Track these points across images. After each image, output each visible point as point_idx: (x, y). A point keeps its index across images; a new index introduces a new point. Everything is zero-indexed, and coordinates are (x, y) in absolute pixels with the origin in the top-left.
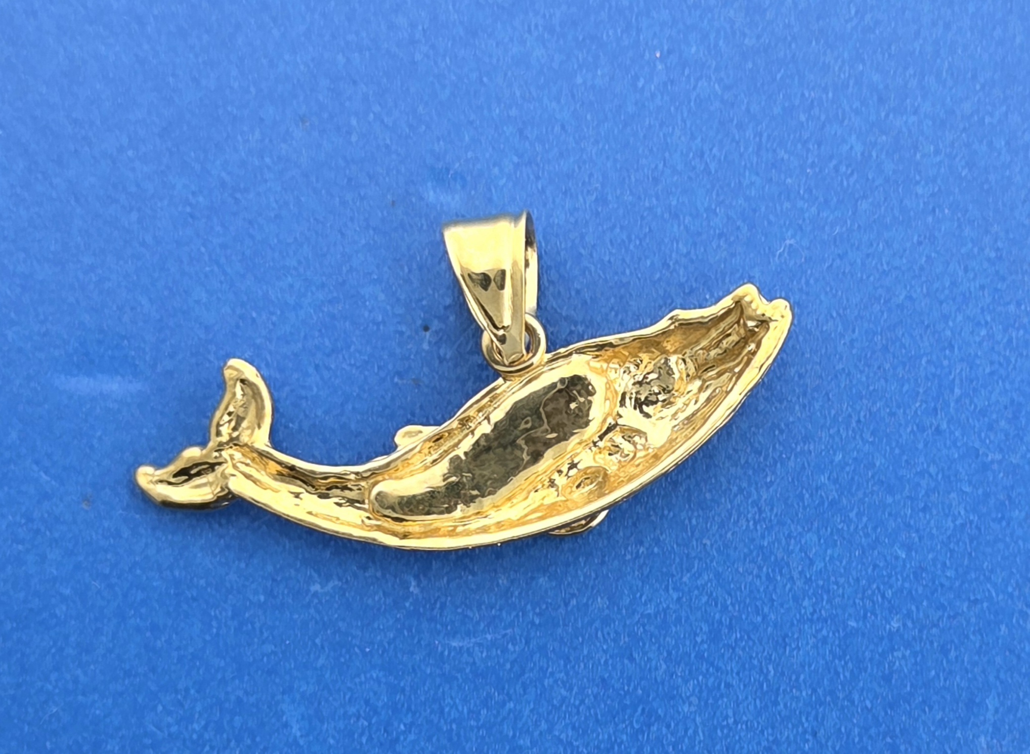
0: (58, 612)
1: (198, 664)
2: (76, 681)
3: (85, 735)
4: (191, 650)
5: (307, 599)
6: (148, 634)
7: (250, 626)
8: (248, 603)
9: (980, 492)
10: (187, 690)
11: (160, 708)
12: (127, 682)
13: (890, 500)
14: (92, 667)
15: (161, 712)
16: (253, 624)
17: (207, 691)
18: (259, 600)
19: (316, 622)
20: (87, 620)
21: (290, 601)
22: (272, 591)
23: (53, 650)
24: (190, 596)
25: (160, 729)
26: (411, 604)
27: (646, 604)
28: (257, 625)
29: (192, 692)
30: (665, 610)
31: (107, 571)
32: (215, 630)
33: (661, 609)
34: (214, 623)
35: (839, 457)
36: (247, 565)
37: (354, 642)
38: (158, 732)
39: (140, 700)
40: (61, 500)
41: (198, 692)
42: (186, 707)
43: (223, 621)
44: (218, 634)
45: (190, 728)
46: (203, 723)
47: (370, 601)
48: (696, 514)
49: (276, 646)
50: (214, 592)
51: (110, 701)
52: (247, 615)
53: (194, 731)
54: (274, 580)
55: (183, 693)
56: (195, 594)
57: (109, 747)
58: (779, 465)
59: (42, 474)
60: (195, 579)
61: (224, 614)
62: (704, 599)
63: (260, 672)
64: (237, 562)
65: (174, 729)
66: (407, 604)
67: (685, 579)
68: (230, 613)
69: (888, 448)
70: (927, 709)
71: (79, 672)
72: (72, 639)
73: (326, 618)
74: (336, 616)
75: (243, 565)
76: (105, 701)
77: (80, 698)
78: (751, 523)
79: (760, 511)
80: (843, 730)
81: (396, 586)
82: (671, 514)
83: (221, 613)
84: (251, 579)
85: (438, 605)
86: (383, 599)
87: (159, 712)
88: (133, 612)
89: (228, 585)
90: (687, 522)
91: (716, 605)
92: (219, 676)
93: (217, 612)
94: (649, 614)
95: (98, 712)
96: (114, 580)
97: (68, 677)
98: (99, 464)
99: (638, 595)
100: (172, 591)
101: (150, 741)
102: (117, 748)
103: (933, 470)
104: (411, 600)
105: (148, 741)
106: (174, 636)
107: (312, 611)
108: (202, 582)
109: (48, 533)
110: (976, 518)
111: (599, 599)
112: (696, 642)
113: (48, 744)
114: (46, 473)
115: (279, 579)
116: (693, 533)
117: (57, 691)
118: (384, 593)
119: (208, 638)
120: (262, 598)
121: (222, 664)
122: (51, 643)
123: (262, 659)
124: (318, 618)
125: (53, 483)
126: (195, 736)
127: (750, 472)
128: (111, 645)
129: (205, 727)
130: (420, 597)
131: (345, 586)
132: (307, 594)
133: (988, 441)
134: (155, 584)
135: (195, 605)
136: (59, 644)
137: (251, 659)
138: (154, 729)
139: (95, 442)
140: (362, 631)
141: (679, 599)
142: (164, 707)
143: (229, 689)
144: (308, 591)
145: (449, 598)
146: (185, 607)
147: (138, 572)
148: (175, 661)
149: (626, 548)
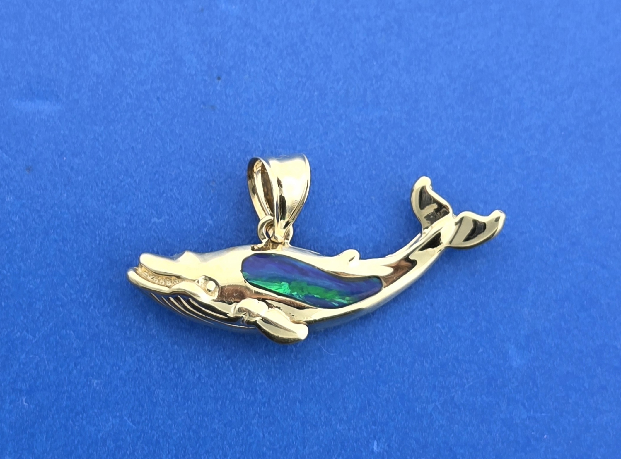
0: (10, 230)
1: (88, 260)
2: (20, 269)
3: (24, 299)
4: (84, 253)
5: (150, 226)
6: (61, 244)
7: (117, 240)
8: (117, 228)
9: (525, 172)
10: (82, 275)
11: (66, 285)
12: (48, 270)
13: (475, 176)
14: (29, 261)
15: (67, 287)
16: (119, 239)
17: (93, 275)
18: (123, 226)
19: (155, 238)
20: (27, 236)
21: (140, 227)
22: (130, 220)
23: (7, 252)
24: (84, 223)
25: (66, 297)
26: (207, 229)
27: (338, 231)
28: (122, 240)
29: (85, 276)
30: (349, 235)
31: (39, 208)
32: (98, 242)
33: (347, 234)
34: (98, 238)
35: (446, 152)
36: (117, 207)
37: (175, 250)
38: (65, 298)
39: (55, 280)
40: (14, 168)
41: (88, 276)
42: (81, 284)
43: (103, 236)
44: (99, 244)
45: (83, 296)
46: (90, 293)
47: (185, 228)
48: (367, 182)
49: (131, 251)
50: (98, 221)
51: (39, 281)
52: (116, 234)
53: (85, 297)
54: (132, 215)
55: (79, 277)
56: (87, 222)
57: (37, 306)
58: (413, 156)
59: (4, 154)
60: (88, 214)
61: (103, 233)
62: (371, 229)
63: (122, 266)
64: (111, 205)
65: (74, 297)
66: (205, 230)
67: (361, 218)
68: (107, 233)
69: (474, 148)
70: (495, 292)
71: (22, 264)
72: (18, 245)
73: (160, 236)
74: (166, 235)
75: (114, 206)
76: (35, 280)
77: (22, 279)
78: (397, 188)
79: (403, 181)
80: (448, 303)
81: (200, 219)
82: (353, 182)
83: (101, 232)
84: (119, 214)
85: (223, 230)
86: (192, 226)
87: (65, 287)
88: (52, 231)
89: (106, 217)
90: (362, 186)
91: (378, 232)
92: (100, 268)
93: (100, 232)
94: (340, 238)
95: (31, 286)
96: (42, 214)
97: (15, 266)
98: (36, 149)
99: (334, 226)
100: (75, 220)
101: (60, 303)
102: (42, 307)
103: (499, 160)
104: (208, 227)
105: (59, 303)
106: (75, 245)
107: (152, 233)
108: (92, 215)
109: (6, 187)
110: (523, 186)
111: (312, 228)
112: (366, 253)
113: (3, 304)
114: (6, 154)
115: (134, 214)
116: (365, 193)
117: (9, 274)
118: (193, 223)
119: (94, 246)
120: (125, 225)
121: (102, 261)
122: (7, 248)
123: (124, 258)
124: (155, 235)
125: (10, 159)
126: (85, 301)
127: (398, 160)
128: (40, 249)
129: (91, 296)
130: (213, 225)
131: (171, 219)
132: (150, 223)
133: (529, 145)
134: (65, 216)
135: (87, 227)
136: (11, 248)
137: (118, 258)
138: (62, 296)
139: (34, 137)
140: (180, 243)
141: (357, 229)
142: (68, 284)
143: (105, 275)
144: (150, 222)
145: (229, 227)
146: (82, 229)
147: (56, 209)
148: (75, 259)
149: (328, 200)
